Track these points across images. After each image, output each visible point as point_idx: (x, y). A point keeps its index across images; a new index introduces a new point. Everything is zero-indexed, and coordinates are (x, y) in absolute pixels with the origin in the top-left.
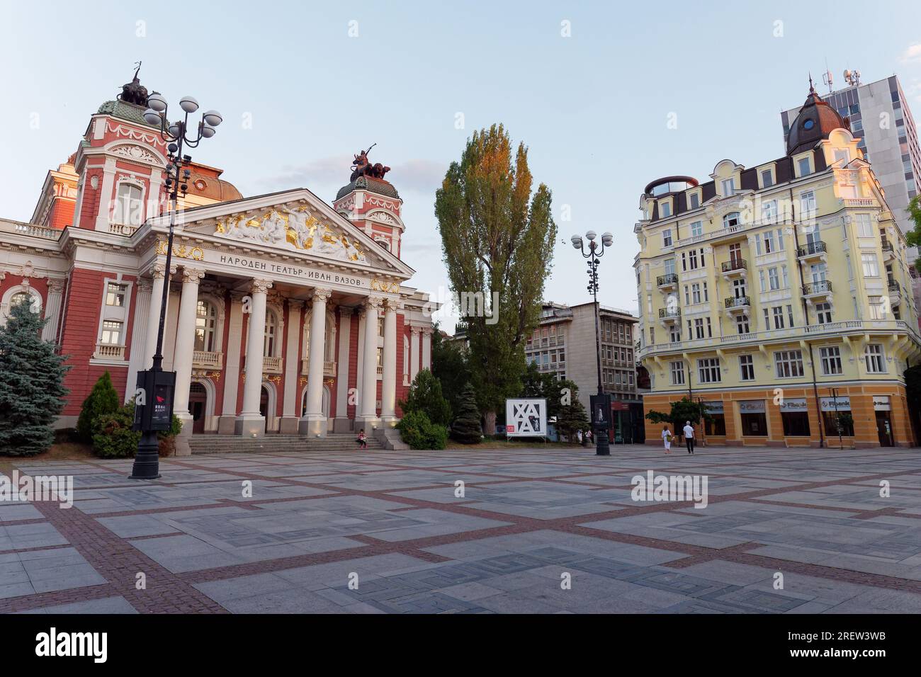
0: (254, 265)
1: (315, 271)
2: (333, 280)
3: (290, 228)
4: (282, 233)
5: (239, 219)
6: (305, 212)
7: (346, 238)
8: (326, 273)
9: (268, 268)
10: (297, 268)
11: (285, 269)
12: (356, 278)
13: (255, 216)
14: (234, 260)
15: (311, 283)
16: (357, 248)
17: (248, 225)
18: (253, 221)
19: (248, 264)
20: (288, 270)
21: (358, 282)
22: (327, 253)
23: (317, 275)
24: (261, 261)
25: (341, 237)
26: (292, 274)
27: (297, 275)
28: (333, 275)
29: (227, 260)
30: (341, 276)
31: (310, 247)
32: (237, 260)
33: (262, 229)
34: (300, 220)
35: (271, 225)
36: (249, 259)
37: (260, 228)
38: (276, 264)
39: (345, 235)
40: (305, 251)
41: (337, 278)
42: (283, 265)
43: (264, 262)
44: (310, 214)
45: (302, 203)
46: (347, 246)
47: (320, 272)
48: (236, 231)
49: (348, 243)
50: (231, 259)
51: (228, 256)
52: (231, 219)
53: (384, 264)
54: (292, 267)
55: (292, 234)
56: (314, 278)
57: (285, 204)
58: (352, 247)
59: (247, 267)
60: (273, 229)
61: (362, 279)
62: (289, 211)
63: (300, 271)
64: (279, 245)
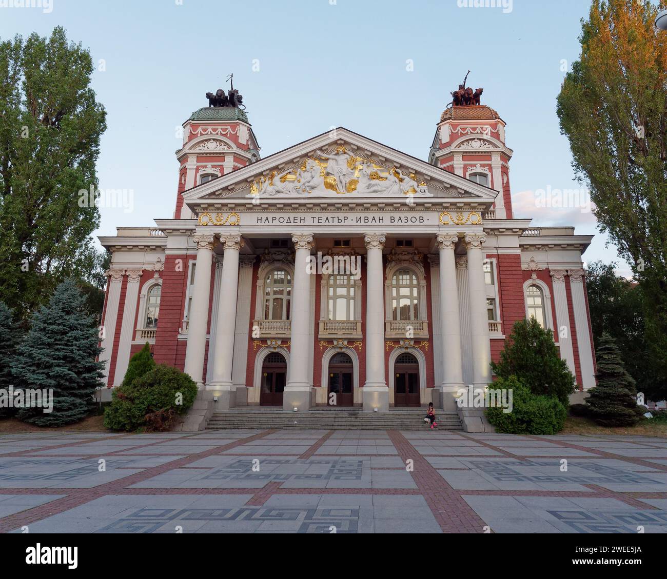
0: (292, 221)
1: (363, 215)
2: (387, 221)
3: (328, 174)
4: (318, 180)
5: (272, 177)
6: (345, 153)
7: (399, 170)
8: (377, 215)
9: (309, 221)
10: (341, 215)
11: (327, 219)
12: (417, 215)
13: (290, 170)
14: (270, 220)
15: (359, 229)
16: (413, 179)
17: (283, 179)
18: (289, 176)
19: (286, 221)
20: (331, 220)
21: (421, 219)
22: (375, 192)
23: (366, 219)
24: (300, 215)
25: (392, 171)
26: (336, 223)
27: (342, 223)
28: (387, 216)
29: (263, 220)
30: (396, 215)
31: (354, 189)
32: (274, 219)
33: (299, 181)
34: (340, 162)
35: (307, 176)
36: (286, 216)
37: (296, 181)
38: (317, 215)
39: (396, 167)
40: (348, 195)
41: (392, 219)
42: (324, 215)
43: (302, 215)
44: (352, 154)
45: (340, 144)
46: (401, 180)
47: (370, 215)
48: (270, 189)
49: (401, 176)
50: (267, 219)
51: (264, 216)
52: (262, 177)
53: (454, 191)
54: (336, 215)
55: (330, 180)
56: (363, 223)
57: (321, 149)
58: (407, 179)
59: (285, 223)
60: (309, 179)
61: (426, 215)
62: (327, 156)
63: (346, 218)
64: (315, 193)
